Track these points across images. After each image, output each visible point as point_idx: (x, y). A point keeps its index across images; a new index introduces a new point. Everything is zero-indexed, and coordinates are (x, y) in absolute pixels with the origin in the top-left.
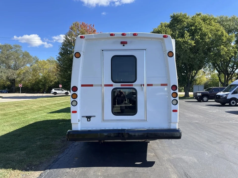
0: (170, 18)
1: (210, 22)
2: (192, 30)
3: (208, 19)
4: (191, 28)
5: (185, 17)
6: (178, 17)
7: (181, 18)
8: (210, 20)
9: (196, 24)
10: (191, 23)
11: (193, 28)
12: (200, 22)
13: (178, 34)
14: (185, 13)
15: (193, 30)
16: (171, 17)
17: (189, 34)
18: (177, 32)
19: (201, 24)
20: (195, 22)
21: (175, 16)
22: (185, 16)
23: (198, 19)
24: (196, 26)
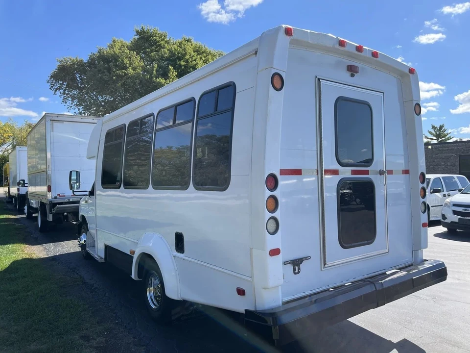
0: (135, 34)
1: (207, 58)
2: (180, 66)
3: (203, 52)
4: (178, 63)
5: (164, 39)
6: (151, 36)
7: (158, 39)
8: (206, 56)
9: (187, 57)
10: (178, 54)
11: (182, 63)
12: (192, 55)
13: (156, 70)
14: (164, 32)
15: (183, 67)
16: (137, 32)
17: (176, 73)
18: (156, 66)
19: (194, 58)
20: (186, 53)
21: (144, 32)
22: (164, 37)
23: (190, 50)
24: (187, 61)
